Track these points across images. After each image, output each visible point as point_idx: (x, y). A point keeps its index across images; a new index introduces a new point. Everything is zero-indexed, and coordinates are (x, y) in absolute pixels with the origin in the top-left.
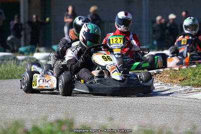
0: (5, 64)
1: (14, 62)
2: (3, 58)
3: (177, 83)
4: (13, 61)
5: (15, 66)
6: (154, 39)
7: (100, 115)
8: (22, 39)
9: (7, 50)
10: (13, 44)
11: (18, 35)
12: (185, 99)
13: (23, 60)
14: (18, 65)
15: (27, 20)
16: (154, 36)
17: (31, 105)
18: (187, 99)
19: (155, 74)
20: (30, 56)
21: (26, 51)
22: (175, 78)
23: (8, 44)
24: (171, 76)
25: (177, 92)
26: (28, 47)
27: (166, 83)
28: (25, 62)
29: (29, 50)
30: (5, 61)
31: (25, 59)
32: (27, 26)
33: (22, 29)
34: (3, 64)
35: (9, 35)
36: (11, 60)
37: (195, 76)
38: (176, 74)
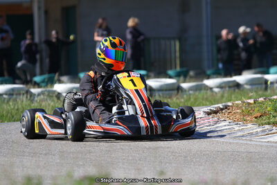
0: (15, 100)
1: (27, 97)
2: (12, 92)
3: (251, 121)
4: (25, 95)
5: (29, 102)
6: (218, 61)
7: (146, 168)
8: (38, 65)
9: (17, 81)
10: (25, 72)
11: (32, 60)
12: (263, 144)
13: (39, 95)
14: (32, 101)
15: (43, 39)
16: (219, 56)
17: (50, 156)
18: (266, 144)
19: (222, 109)
20: (49, 89)
21: (43, 81)
22: (249, 114)
23: (18, 72)
24: (243, 111)
25: (252, 134)
26: (46, 76)
27: (236, 122)
28: (42, 96)
29: (46, 80)
30: (15, 96)
31: (42, 93)
32: (44, 46)
33: (37, 52)
34: (12, 100)
35: (20, 60)
36: (23, 94)
37: (276, 111)
38: (250, 109)
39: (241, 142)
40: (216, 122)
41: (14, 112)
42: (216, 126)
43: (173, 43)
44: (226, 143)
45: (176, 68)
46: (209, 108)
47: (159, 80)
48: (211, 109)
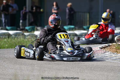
0: (18, 38)
2: (16, 34)
4: (22, 36)
5: (23, 39)
9: (18, 29)
13: (28, 36)
14: (25, 38)
19: (107, 47)
20: (32, 33)
22: (119, 49)
24: (116, 48)
26: (31, 27)
27: (113, 52)
29: (31, 29)
30: (17, 36)
34: (16, 38)
36: (21, 35)
38: (119, 47)
39: (115, 62)
40: (105, 53)
42: (104, 54)
43: (86, 14)
44: (109, 62)
45: (87, 25)
46: (102, 46)
47: (80, 31)
48: (102, 47)
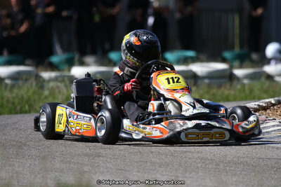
13: (50, 80)
19: (273, 105)
41: (16, 101)
42: (262, 126)
46: (257, 103)
48: (259, 105)
